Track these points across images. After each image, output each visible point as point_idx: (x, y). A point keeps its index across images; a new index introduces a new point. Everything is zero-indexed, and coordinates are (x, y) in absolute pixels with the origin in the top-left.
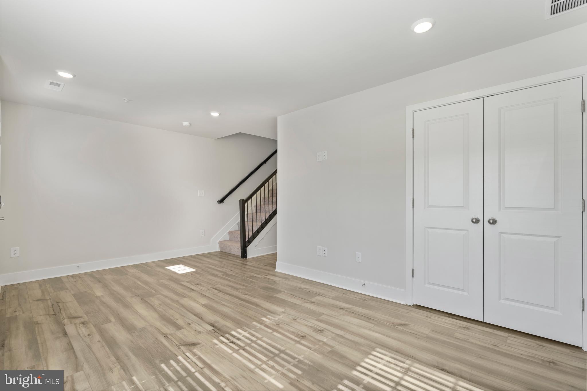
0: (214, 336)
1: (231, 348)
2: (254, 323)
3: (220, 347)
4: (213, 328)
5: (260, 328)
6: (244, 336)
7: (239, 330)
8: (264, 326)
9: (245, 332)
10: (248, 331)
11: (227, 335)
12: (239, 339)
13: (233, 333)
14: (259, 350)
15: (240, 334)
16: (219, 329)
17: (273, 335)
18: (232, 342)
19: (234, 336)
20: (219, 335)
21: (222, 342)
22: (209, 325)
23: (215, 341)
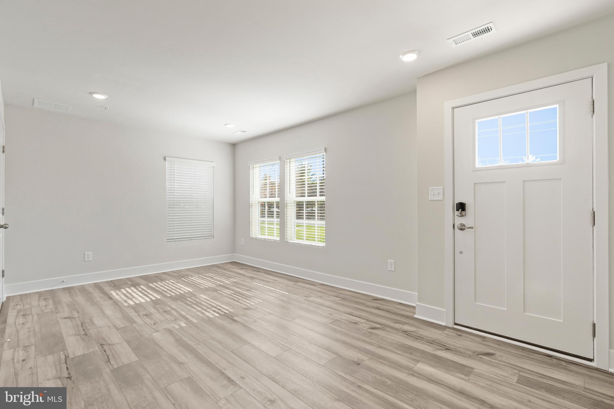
0: (232, 313)
1: (221, 307)
2: (195, 321)
3: (229, 308)
4: (234, 318)
5: (193, 317)
6: (210, 313)
7: (212, 316)
8: (189, 319)
9: (207, 315)
10: (205, 316)
11: (222, 313)
12: (214, 311)
13: (217, 315)
14: (203, 306)
15: (212, 314)
16: (229, 317)
17: (186, 313)
18: (219, 310)
19: (218, 313)
20: (229, 314)
21: (227, 310)
22: (237, 321)
23: (232, 310)
